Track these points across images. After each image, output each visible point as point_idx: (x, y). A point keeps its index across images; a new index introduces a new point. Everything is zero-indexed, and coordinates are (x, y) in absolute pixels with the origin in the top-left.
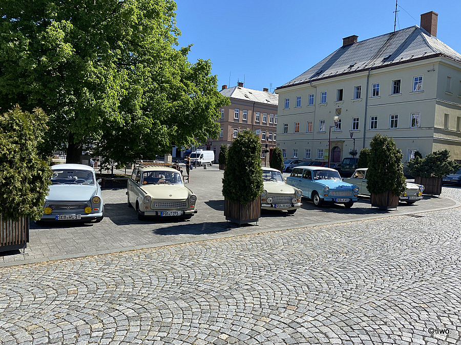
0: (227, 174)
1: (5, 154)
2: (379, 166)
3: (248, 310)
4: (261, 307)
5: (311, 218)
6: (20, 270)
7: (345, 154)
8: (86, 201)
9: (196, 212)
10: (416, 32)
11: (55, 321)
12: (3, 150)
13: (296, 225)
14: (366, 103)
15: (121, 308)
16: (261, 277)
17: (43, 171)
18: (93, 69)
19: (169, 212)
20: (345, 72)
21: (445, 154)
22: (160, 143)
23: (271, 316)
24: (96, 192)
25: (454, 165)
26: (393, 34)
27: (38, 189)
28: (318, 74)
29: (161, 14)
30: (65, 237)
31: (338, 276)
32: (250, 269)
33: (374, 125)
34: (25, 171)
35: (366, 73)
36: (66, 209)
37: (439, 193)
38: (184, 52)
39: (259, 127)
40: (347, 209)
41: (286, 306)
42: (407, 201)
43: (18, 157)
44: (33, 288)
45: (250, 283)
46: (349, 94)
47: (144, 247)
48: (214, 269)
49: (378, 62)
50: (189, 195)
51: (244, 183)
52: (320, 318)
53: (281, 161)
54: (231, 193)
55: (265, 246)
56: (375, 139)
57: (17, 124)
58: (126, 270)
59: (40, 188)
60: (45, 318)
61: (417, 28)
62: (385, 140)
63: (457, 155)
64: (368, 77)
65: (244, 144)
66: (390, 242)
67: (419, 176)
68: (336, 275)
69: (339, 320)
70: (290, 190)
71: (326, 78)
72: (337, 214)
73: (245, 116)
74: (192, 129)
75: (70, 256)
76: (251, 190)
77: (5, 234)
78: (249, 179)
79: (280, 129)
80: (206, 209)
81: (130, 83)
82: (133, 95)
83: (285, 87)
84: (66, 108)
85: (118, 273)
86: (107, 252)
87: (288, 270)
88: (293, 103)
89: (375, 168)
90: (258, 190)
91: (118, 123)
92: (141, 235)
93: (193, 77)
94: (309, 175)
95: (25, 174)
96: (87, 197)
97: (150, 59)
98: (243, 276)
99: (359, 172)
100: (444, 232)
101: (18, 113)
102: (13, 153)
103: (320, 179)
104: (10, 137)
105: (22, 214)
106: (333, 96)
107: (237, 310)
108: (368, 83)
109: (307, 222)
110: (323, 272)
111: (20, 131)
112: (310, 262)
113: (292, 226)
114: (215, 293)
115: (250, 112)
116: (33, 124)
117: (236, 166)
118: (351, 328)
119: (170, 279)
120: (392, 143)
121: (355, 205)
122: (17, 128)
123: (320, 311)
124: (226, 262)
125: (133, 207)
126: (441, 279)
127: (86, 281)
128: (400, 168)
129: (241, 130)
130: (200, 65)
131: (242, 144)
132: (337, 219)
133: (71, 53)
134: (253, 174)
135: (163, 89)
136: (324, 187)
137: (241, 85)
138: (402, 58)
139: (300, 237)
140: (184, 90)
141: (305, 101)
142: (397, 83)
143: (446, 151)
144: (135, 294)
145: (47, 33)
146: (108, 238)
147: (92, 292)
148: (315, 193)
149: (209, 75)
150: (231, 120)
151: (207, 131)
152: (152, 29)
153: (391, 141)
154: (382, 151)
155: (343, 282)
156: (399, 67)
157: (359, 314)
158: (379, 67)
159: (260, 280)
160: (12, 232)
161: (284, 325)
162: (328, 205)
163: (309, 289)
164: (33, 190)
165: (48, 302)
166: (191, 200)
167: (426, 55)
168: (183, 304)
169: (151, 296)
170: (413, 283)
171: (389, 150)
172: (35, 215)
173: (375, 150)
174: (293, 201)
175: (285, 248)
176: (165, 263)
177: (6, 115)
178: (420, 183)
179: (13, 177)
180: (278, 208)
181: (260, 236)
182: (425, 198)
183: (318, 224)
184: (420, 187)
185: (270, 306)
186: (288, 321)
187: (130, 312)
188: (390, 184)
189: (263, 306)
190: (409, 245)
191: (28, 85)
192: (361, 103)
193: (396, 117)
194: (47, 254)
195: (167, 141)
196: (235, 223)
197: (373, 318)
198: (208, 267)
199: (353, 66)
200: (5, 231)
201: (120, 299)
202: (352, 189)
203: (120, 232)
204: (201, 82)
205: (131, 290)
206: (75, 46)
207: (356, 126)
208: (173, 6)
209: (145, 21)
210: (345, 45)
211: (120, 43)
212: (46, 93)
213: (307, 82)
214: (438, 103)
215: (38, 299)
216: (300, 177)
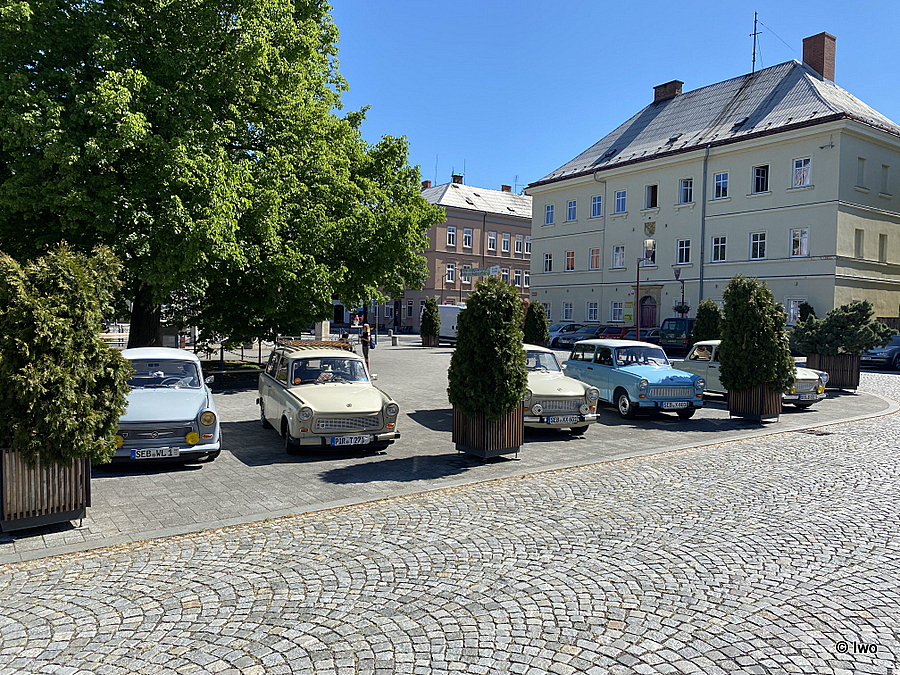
0: (457, 361)
1: (45, 338)
2: (743, 337)
3: (535, 633)
4: (557, 625)
5: (619, 442)
6: (80, 563)
7: (666, 311)
8: (188, 421)
9: (397, 436)
10: (794, 73)
11: (171, 664)
12: (42, 330)
13: (592, 457)
14: (704, 211)
15: (291, 634)
16: (544, 565)
17: (116, 367)
18: (187, 160)
19: (347, 438)
20: (661, 151)
21: (863, 309)
22: (314, 299)
23: (580, 643)
24: (205, 403)
25: (882, 330)
26: (750, 78)
27: (107, 403)
28: (608, 156)
29: (313, 53)
30: (152, 493)
31: (691, 559)
32: (521, 549)
33: (720, 253)
34: (82, 369)
35: (702, 153)
36: (150, 437)
37: (855, 385)
38: (354, 120)
39: (493, 262)
40: (683, 421)
41: (604, 621)
42: (797, 402)
43: (70, 341)
44: (113, 598)
45: (526, 578)
46: (669, 194)
47: (309, 508)
48: (451, 551)
49: (724, 132)
50: (384, 403)
51: (492, 377)
52: (673, 644)
53: (545, 327)
54: (467, 398)
55: (540, 502)
56: (734, 286)
57: (65, 279)
58: (284, 557)
59: (111, 401)
60: (150, 658)
61: (796, 66)
62: (752, 286)
63: (882, 307)
64: (706, 161)
65: (489, 304)
66: (776, 487)
67: (814, 352)
68: (687, 558)
69: (710, 648)
70: (574, 388)
71: (624, 164)
72: (666, 432)
73: (468, 240)
74: (377, 270)
75: (170, 531)
76: (506, 392)
77: (45, 491)
78: (502, 371)
79: (537, 263)
80: (413, 428)
81: (255, 186)
82: (263, 208)
83: (544, 183)
84: (133, 236)
85: (270, 564)
86: (239, 521)
87: (594, 548)
88: (560, 214)
89: (735, 341)
90: (519, 392)
91: (237, 262)
92: (299, 486)
93: (373, 170)
94: (606, 356)
95: (83, 374)
96: (190, 414)
97: (291, 137)
98: (510, 563)
99: (701, 348)
100: (875, 463)
101: (66, 256)
102: (60, 334)
103: (627, 363)
104: (54, 304)
105: (79, 452)
106: (638, 198)
107: (514, 633)
108: (705, 172)
109: (611, 450)
110: (661, 552)
111: (71, 292)
112: (633, 532)
113: (584, 459)
114: (463, 599)
115: (477, 232)
116: (95, 278)
117: (475, 346)
118: (737, 662)
119: (373, 573)
120: (767, 293)
121: (699, 414)
122: (66, 286)
123: (671, 631)
124: (472, 537)
125: (273, 428)
126: (888, 559)
127: (213, 581)
128: (784, 340)
129: (461, 267)
130: (387, 146)
131: (486, 303)
132: (667, 443)
133: (144, 132)
134: (508, 360)
135: (316, 195)
136: (637, 380)
137: (457, 179)
138: (770, 124)
139: (603, 481)
140: (358, 197)
141: (584, 209)
142: (762, 174)
143: (865, 304)
144: (312, 605)
145: (98, 93)
146: (235, 492)
147: (229, 603)
148: (620, 392)
149: (404, 166)
150: (440, 248)
151: (403, 273)
152: (297, 81)
153: (763, 288)
154: (748, 309)
155: (702, 569)
156: (764, 140)
157: (744, 635)
158: (727, 142)
159: (544, 572)
160: (59, 487)
161: (608, 659)
162: (647, 415)
163: (641, 586)
164: (98, 405)
165: (149, 626)
166: (389, 413)
167: (816, 116)
168: (409, 625)
169: (343, 608)
170: (837, 570)
171: (761, 306)
172: (102, 454)
173: (734, 306)
174: (582, 410)
175: (579, 504)
176: (357, 542)
177: (41, 261)
178: (817, 366)
179: (62, 381)
180: (553, 425)
181: (526, 482)
182: (831, 394)
183: (633, 455)
184: (820, 375)
185: (574, 623)
186: (615, 653)
187: (310, 642)
188: (765, 372)
189: (561, 624)
190: (815, 491)
191: (60, 193)
192: (693, 211)
193: (763, 237)
194: (126, 529)
195: (327, 296)
196: (474, 457)
197: (774, 641)
198: (441, 546)
199: (676, 139)
200: (45, 485)
201: (286, 616)
202: (692, 384)
203: (256, 480)
204: (391, 180)
205: (303, 597)
206: (151, 117)
207: (684, 256)
208: (333, 35)
209: (283, 66)
210: (658, 99)
211: (233, 108)
212: (95, 208)
213: (587, 173)
214: (843, 209)
215: (128, 620)
216: (590, 360)
